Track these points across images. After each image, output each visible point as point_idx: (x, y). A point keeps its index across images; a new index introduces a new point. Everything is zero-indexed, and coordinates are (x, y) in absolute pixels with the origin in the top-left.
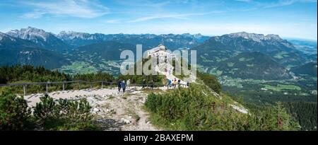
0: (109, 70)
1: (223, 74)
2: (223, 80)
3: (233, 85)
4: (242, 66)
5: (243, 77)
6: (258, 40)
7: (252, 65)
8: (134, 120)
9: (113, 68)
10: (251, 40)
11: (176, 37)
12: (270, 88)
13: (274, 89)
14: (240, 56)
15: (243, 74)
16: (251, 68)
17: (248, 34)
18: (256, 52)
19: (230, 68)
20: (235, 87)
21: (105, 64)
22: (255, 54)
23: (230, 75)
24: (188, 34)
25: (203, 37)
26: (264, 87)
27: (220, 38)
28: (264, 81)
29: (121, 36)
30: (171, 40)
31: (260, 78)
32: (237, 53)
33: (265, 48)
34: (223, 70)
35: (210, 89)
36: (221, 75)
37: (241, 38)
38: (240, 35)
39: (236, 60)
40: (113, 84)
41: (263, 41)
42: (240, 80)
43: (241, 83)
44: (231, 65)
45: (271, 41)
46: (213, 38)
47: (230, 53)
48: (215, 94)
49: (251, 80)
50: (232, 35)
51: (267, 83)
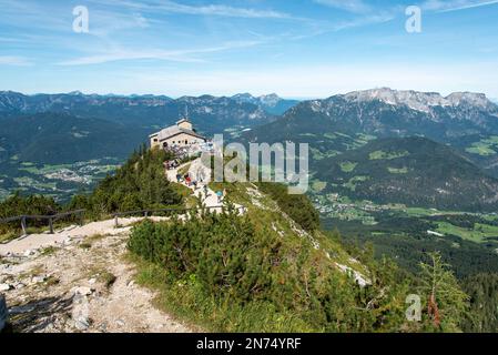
0: (48, 191)
1: (329, 190)
2: (328, 203)
3: (352, 215)
4: (377, 170)
5: (377, 199)
6: (422, 108)
7: (404, 171)
8: (100, 286)
9: (60, 184)
10: (405, 108)
11: (218, 103)
12: (452, 230)
13: (465, 235)
14: (372, 146)
15: (378, 190)
16: (400, 177)
17: (395, 94)
18: (414, 139)
19: (347, 176)
20: (357, 221)
21: (35, 177)
22: (413, 143)
23: (345, 192)
24: (248, 95)
25: (282, 102)
26: (434, 228)
27: (324, 103)
28: (434, 212)
29: (76, 100)
30: (208, 110)
31: (425, 204)
32: (366, 139)
33: (443, 127)
34: (330, 179)
35: (292, 222)
36: (324, 192)
37: (375, 104)
38: (374, 95)
39: (361, 157)
40: (58, 222)
41: (438, 109)
42: (369, 206)
43: (372, 213)
44: (349, 167)
45: (459, 109)
46: (307, 103)
47: (347, 140)
48: (303, 234)
49: (398, 207)
50: (353, 96)
51: (443, 218)
